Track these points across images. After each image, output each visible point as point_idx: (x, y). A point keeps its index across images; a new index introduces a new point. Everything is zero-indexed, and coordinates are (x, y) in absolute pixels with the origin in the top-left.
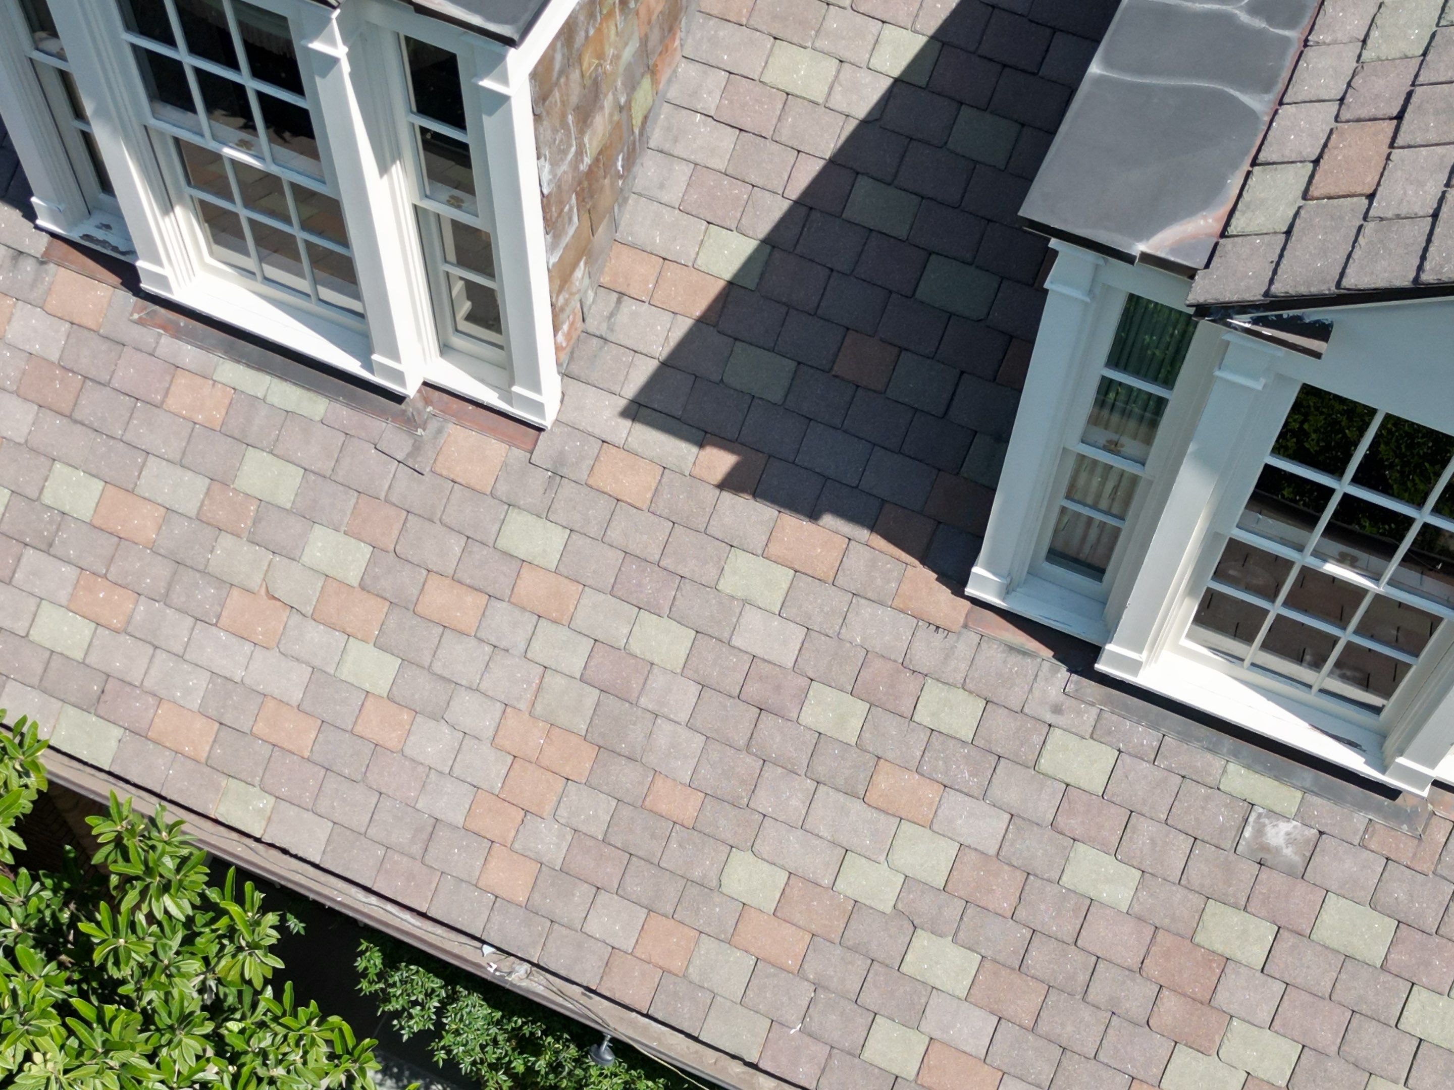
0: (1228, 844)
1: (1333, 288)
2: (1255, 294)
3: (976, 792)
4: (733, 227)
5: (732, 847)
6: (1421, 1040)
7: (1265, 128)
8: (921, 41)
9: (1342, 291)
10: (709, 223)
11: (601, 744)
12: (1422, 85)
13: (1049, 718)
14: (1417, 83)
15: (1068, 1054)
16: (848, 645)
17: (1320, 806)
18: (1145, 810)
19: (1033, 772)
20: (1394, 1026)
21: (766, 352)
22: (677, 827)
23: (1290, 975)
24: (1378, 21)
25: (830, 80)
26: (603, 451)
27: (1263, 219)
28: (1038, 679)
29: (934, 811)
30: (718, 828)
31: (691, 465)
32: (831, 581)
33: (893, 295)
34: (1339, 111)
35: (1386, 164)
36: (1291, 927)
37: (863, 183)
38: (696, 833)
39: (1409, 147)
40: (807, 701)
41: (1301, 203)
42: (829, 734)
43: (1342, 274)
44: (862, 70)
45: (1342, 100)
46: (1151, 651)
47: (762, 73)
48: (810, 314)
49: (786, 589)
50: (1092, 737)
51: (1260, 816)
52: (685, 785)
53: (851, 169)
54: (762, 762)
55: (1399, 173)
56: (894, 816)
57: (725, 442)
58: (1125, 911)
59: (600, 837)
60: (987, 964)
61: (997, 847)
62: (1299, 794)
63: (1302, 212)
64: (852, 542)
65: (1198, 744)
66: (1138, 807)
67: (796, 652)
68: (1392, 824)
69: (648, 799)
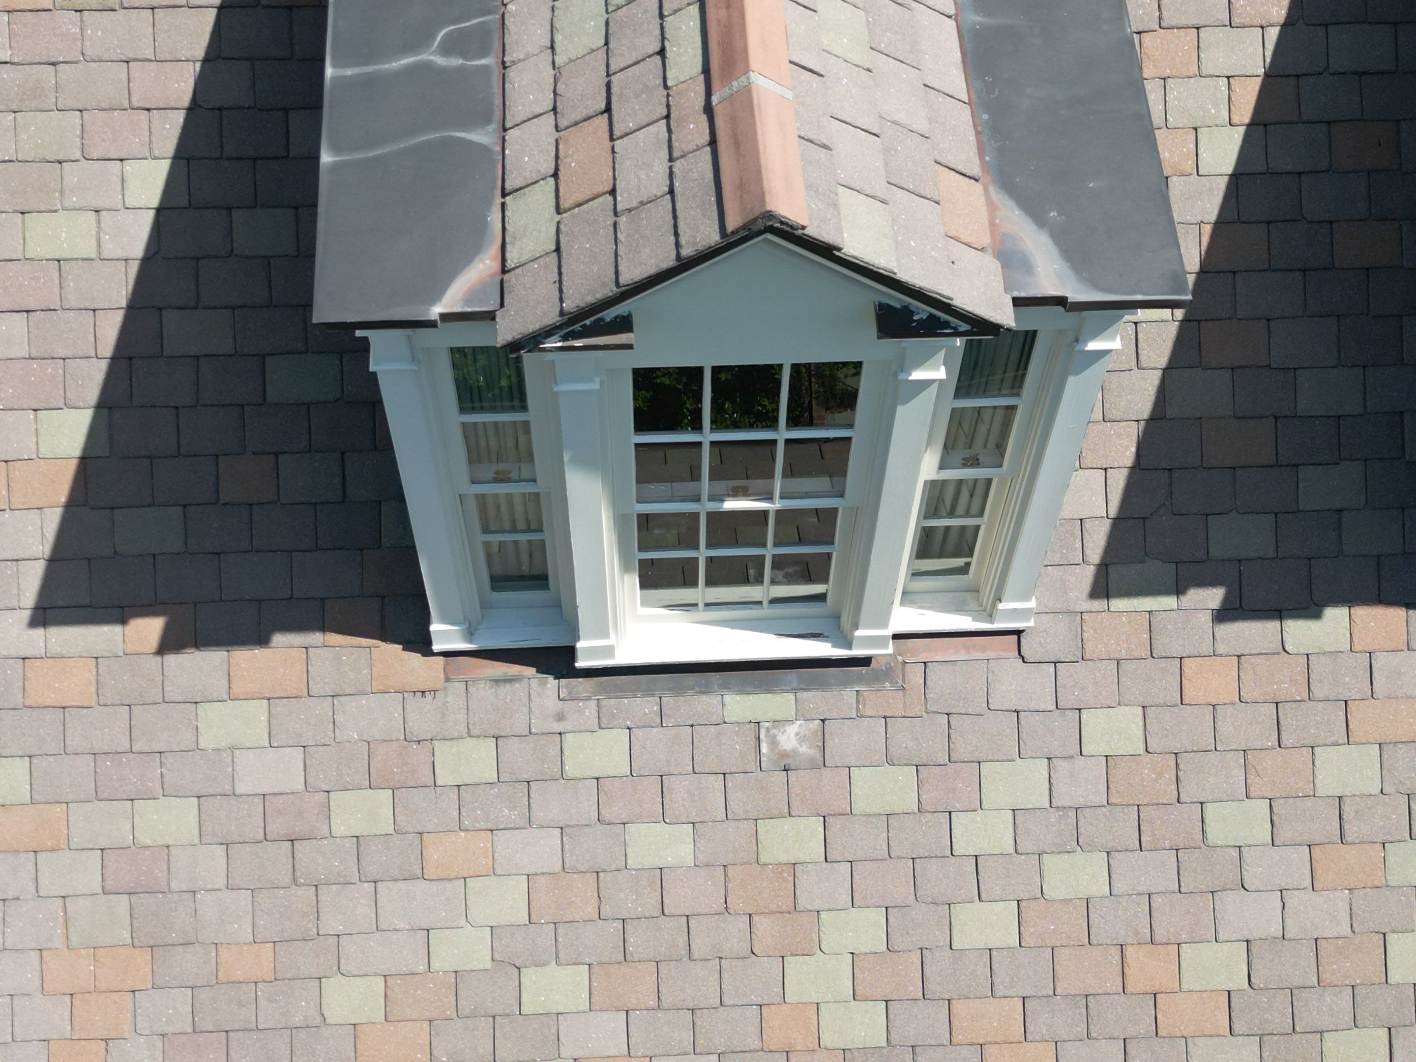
0: (752, 766)
1: (615, 289)
2: (552, 317)
3: (522, 823)
4: (61, 405)
5: (320, 979)
6: (976, 856)
7: (501, 157)
8: (165, 166)
9: (623, 289)
10: (35, 410)
11: (151, 943)
12: (616, 73)
13: (557, 727)
14: (611, 73)
15: (698, 1012)
16: (348, 744)
17: (814, 699)
18: (673, 770)
19: (563, 782)
20: (950, 855)
21: (147, 509)
22: (260, 985)
23: (850, 853)
24: (557, 24)
25: (94, 233)
26: (27, 668)
27: (532, 244)
28: (532, 698)
29: (491, 857)
30: (299, 968)
31: (121, 645)
32: (305, 693)
33: (247, 408)
34: (556, 120)
35: (614, 158)
36: (833, 812)
37: (170, 316)
38: (280, 983)
39: (627, 135)
40: (332, 813)
41: (558, 218)
42: (365, 834)
43: (617, 273)
44: (121, 213)
45: (554, 109)
46: (616, 632)
47: (24, 250)
48: (174, 457)
49: (267, 720)
50: (600, 728)
51: (768, 729)
52: (249, 943)
53: (153, 307)
54: (314, 888)
55: (628, 163)
56: (457, 878)
57: (146, 610)
58: (693, 865)
59: (190, 1030)
60: (596, 969)
61: (560, 862)
62: (791, 696)
63: (562, 227)
64: (310, 650)
65: (691, 692)
66: (665, 770)
67: (303, 773)
68: (876, 687)
69: (220, 974)
